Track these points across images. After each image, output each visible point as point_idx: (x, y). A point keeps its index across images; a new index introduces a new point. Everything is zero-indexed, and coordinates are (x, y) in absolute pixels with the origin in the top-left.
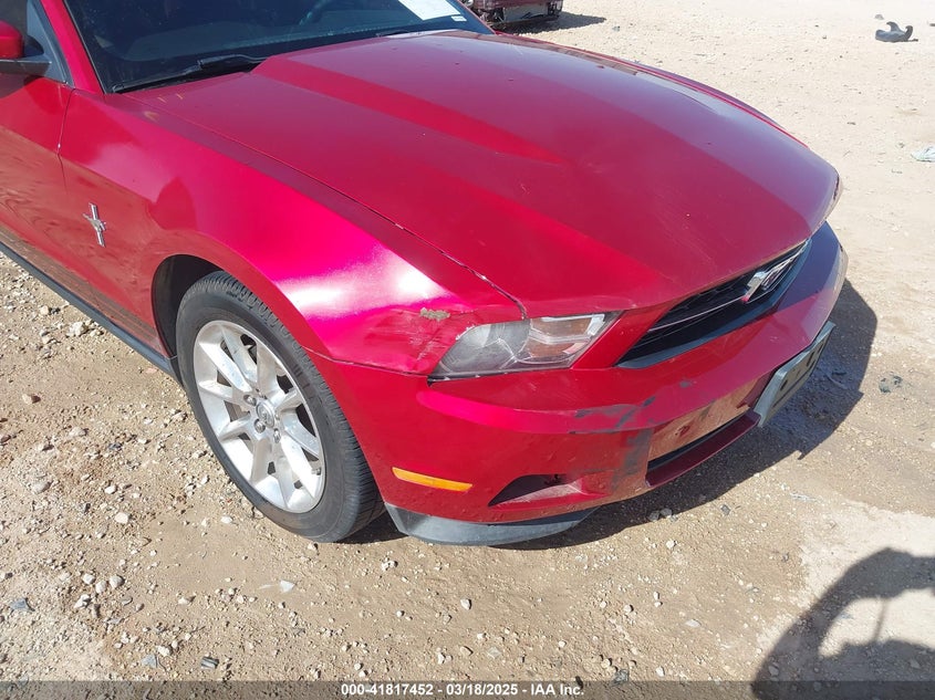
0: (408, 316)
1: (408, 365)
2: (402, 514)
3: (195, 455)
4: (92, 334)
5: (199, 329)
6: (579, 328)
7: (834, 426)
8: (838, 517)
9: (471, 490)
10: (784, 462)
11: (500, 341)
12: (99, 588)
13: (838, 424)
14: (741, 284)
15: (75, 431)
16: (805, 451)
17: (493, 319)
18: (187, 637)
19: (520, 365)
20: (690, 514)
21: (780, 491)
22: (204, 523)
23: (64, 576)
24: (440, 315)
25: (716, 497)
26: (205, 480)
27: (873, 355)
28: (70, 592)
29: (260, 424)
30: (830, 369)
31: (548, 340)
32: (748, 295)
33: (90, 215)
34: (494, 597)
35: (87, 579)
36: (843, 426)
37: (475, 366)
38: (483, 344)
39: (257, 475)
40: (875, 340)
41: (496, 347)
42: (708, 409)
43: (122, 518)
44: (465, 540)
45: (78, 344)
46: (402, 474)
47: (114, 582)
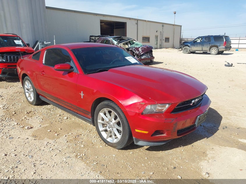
0: (139, 104)
1: (138, 111)
2: (136, 140)
3: (93, 137)
4: (68, 119)
5: (100, 110)
6: (165, 106)
7: (213, 134)
8: (214, 147)
9: (148, 133)
10: (204, 139)
11: (152, 108)
12: (81, 155)
13: (214, 134)
14: (190, 102)
15: (70, 134)
16: (208, 138)
17: (151, 104)
18: (98, 162)
19: (156, 112)
20: (186, 146)
21: (203, 143)
22: (97, 147)
23: (75, 154)
24: (143, 103)
25: (191, 144)
26: (96, 141)
27: (221, 123)
28: (76, 156)
29: (109, 127)
30: (213, 125)
31: (160, 108)
32: (191, 104)
33: (81, 93)
34: (151, 158)
35: (79, 154)
36: (215, 134)
37: (148, 112)
38: (150, 109)
39: (107, 138)
40: (222, 121)
41: (152, 109)
42: (186, 121)
43: (82, 146)
44: (146, 145)
45: (66, 120)
46: (137, 130)
47: (84, 155)
